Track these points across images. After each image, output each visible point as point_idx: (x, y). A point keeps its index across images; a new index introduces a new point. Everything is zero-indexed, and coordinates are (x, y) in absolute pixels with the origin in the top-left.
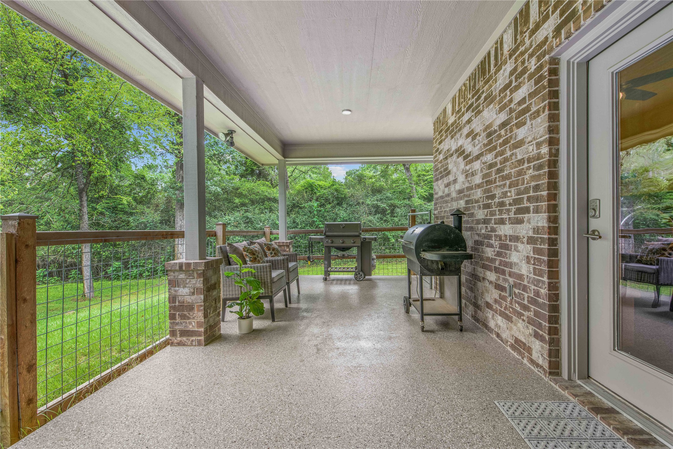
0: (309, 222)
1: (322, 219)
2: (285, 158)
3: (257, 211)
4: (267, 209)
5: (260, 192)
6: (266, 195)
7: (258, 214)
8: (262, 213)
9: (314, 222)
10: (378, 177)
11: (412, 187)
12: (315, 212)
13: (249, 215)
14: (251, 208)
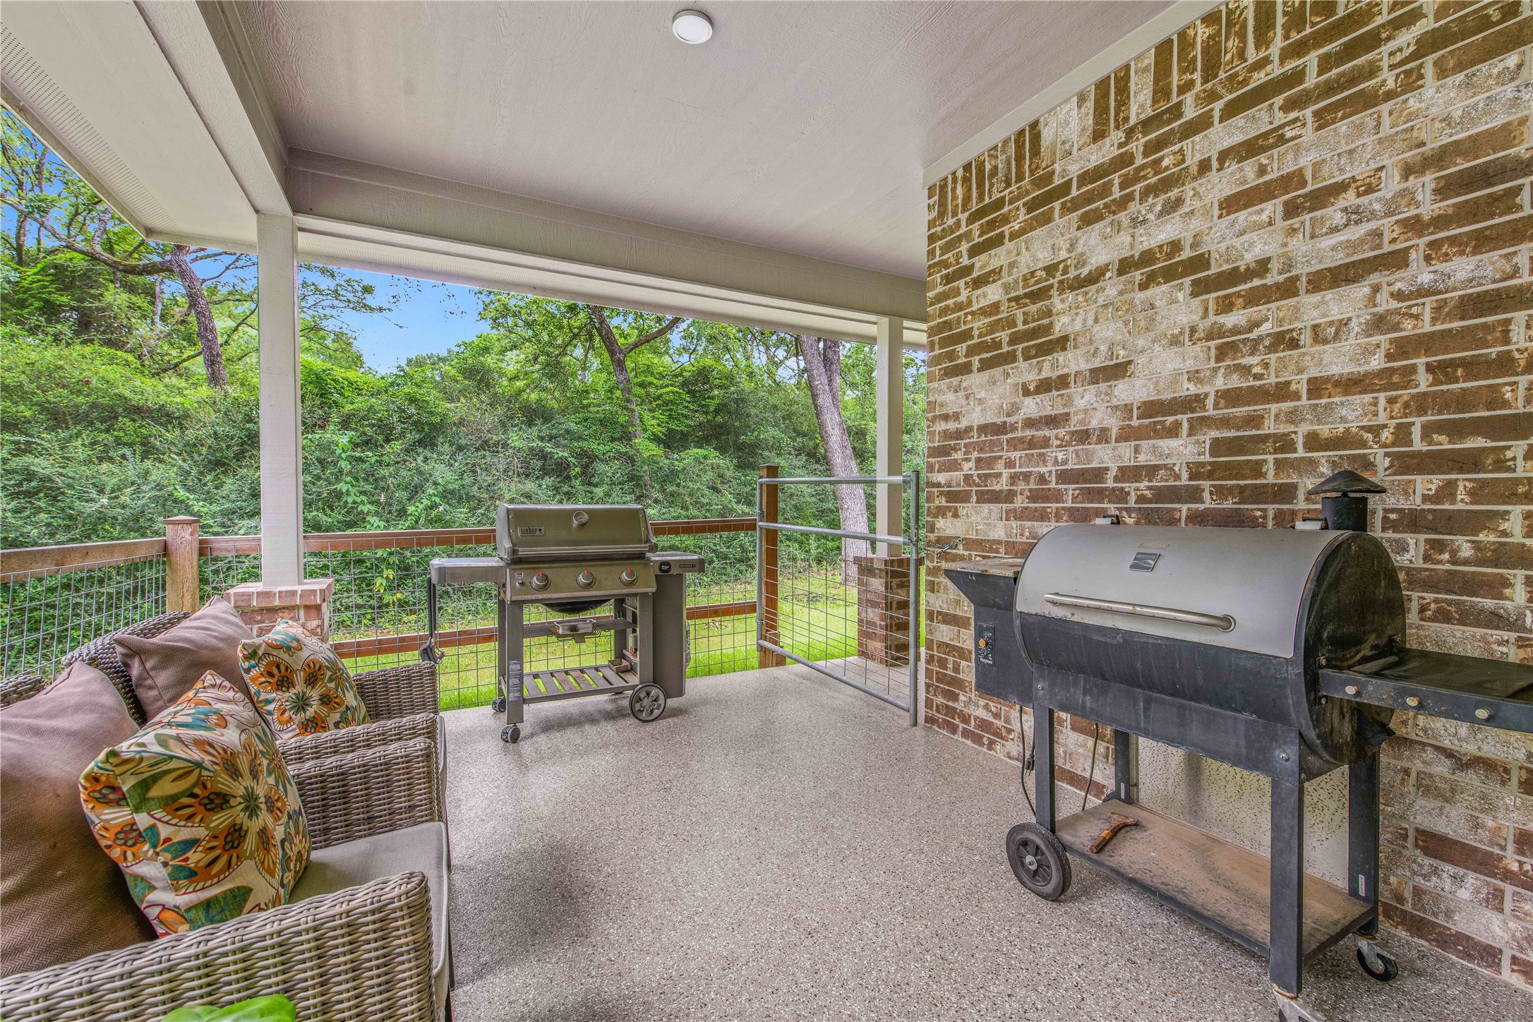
0: (319, 494)
1: (368, 487)
2: (296, 210)
3: (78, 449)
4: (130, 445)
5: (95, 382)
6: (120, 396)
7: (88, 462)
8: (104, 458)
9: (339, 495)
10: (536, 375)
11: (633, 411)
12: (343, 464)
13: (41, 465)
14: (47, 439)
